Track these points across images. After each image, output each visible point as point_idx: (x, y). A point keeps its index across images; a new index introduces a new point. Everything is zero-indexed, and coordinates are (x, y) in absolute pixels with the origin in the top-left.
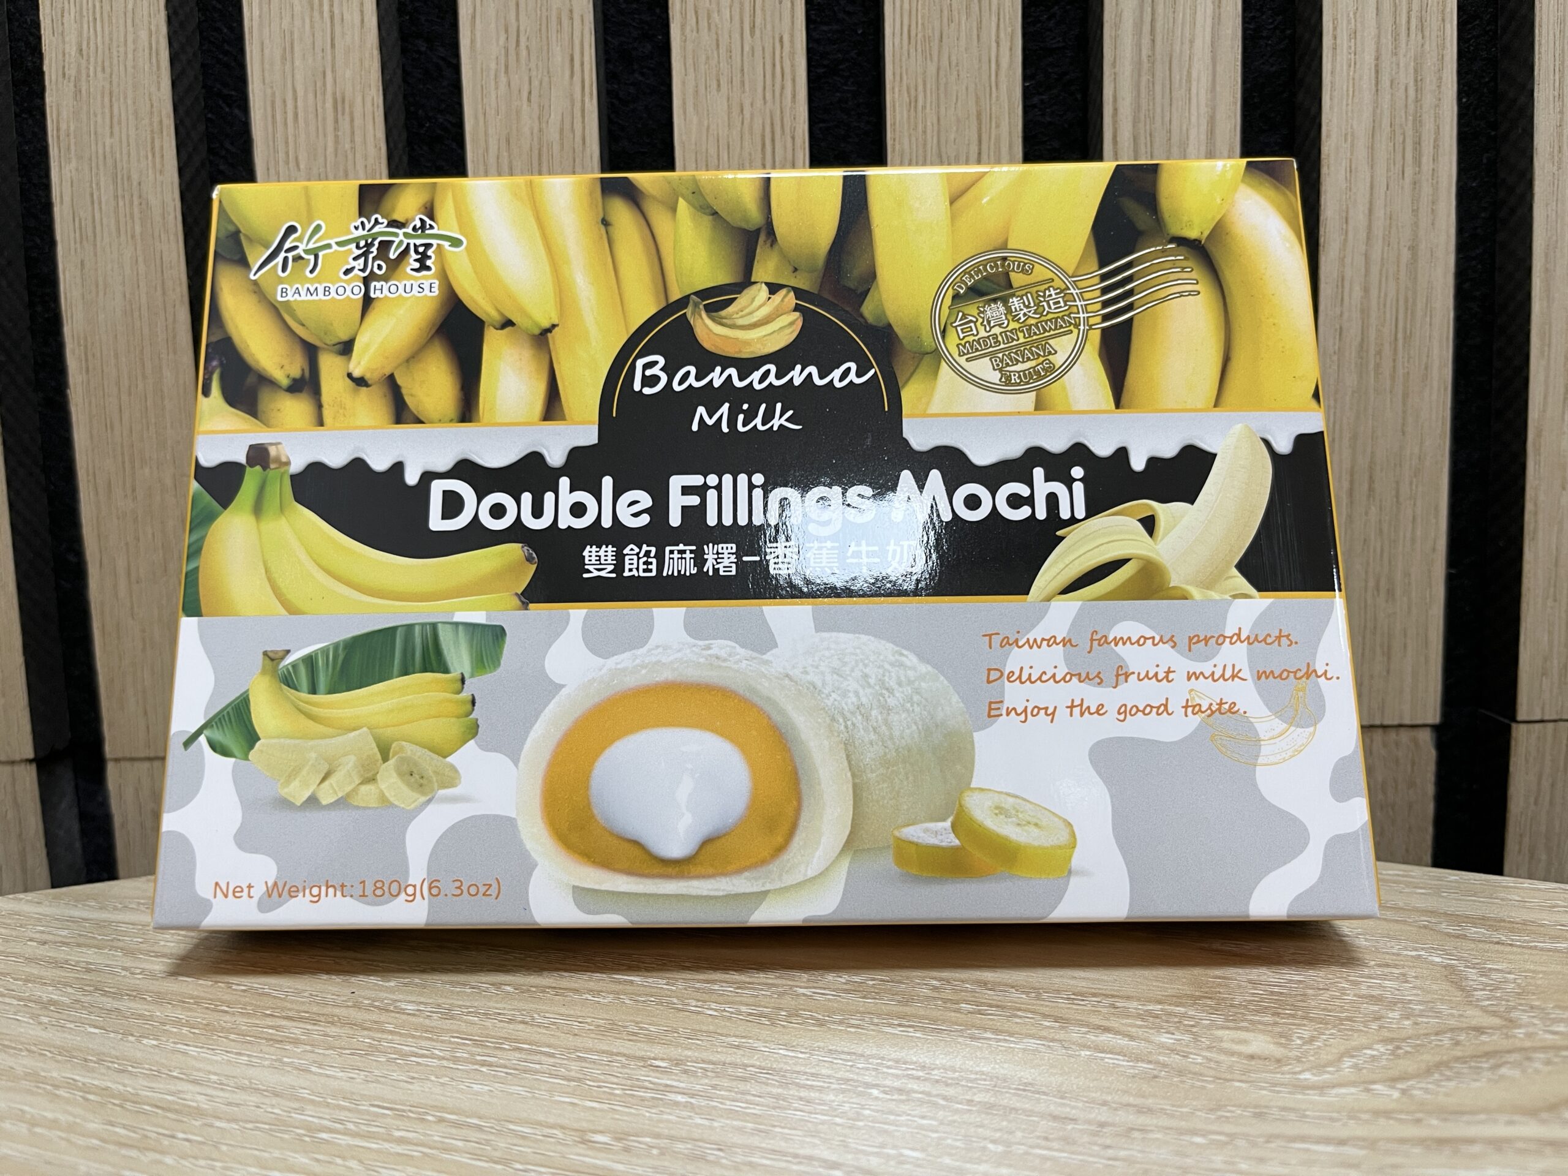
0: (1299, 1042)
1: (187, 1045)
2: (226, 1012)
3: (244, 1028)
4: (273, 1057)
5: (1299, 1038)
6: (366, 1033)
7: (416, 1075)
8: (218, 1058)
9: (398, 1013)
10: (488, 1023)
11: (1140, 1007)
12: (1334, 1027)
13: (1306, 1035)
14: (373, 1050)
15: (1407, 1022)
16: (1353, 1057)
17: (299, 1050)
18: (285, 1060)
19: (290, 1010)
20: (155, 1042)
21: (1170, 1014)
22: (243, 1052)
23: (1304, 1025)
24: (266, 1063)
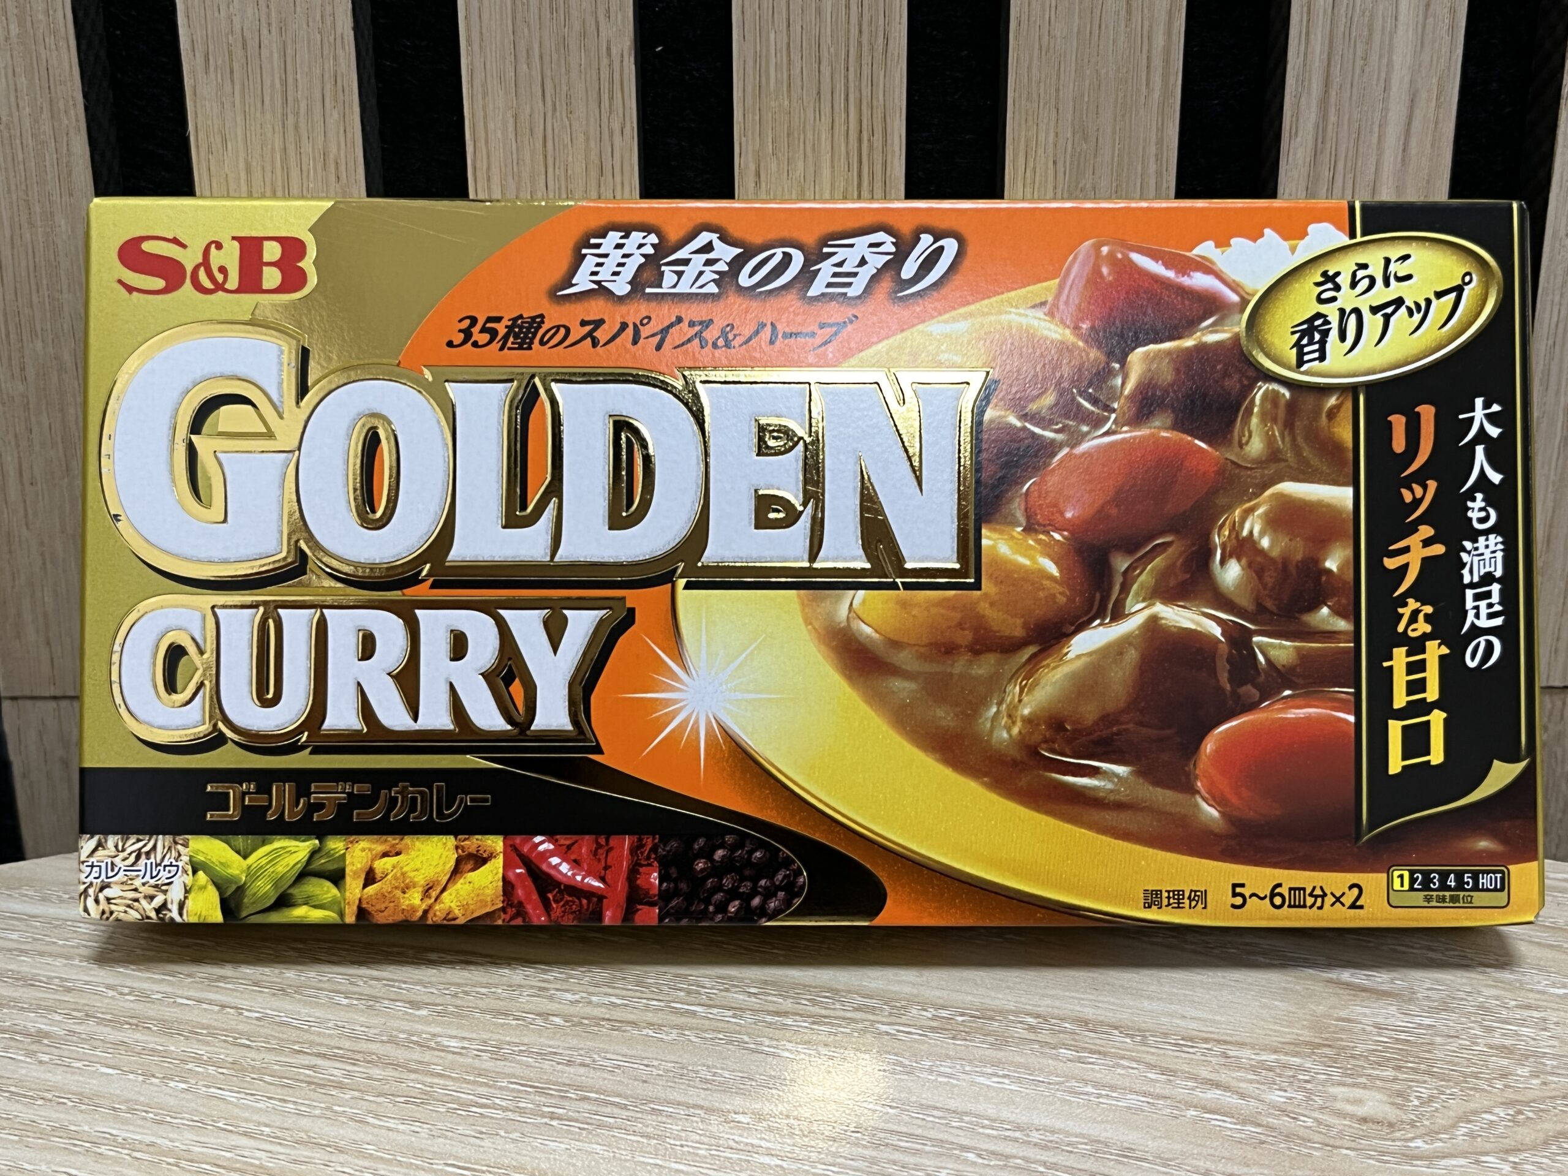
0: (1416, 1102)
1: (220, 1089)
4: (323, 1105)
5: (1418, 1098)
6: (413, 1076)
7: (484, 1130)
9: (443, 1051)
10: (546, 1065)
11: (1253, 1057)
12: (1457, 1084)
13: (1425, 1093)
14: (426, 1098)
15: (1535, 1081)
16: (1469, 1122)
18: (336, 1108)
21: (1285, 1066)
23: (1425, 1082)
24: (317, 1112)
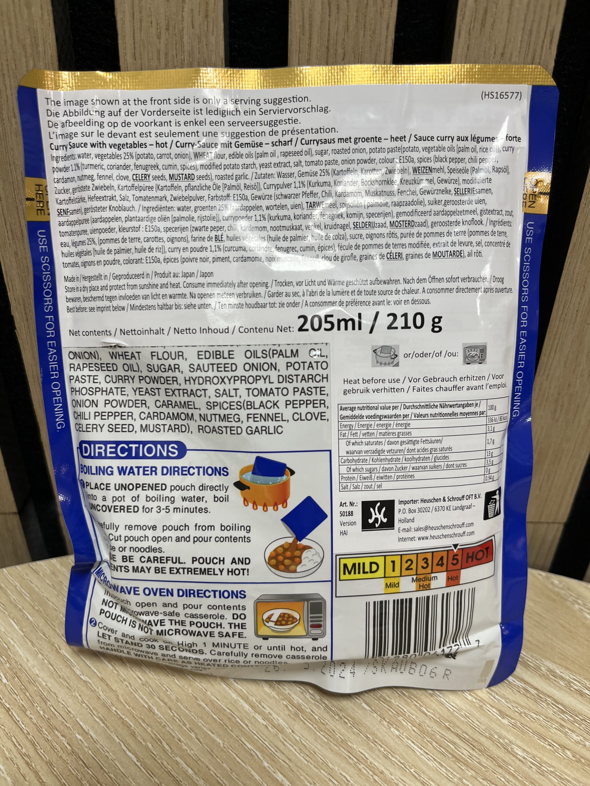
2: (426, 714)
3: (438, 736)
8: (430, 763)
17: (470, 774)
19: (458, 727)
20: (397, 733)
22: (442, 763)
